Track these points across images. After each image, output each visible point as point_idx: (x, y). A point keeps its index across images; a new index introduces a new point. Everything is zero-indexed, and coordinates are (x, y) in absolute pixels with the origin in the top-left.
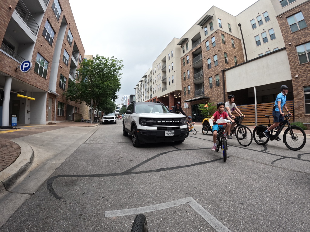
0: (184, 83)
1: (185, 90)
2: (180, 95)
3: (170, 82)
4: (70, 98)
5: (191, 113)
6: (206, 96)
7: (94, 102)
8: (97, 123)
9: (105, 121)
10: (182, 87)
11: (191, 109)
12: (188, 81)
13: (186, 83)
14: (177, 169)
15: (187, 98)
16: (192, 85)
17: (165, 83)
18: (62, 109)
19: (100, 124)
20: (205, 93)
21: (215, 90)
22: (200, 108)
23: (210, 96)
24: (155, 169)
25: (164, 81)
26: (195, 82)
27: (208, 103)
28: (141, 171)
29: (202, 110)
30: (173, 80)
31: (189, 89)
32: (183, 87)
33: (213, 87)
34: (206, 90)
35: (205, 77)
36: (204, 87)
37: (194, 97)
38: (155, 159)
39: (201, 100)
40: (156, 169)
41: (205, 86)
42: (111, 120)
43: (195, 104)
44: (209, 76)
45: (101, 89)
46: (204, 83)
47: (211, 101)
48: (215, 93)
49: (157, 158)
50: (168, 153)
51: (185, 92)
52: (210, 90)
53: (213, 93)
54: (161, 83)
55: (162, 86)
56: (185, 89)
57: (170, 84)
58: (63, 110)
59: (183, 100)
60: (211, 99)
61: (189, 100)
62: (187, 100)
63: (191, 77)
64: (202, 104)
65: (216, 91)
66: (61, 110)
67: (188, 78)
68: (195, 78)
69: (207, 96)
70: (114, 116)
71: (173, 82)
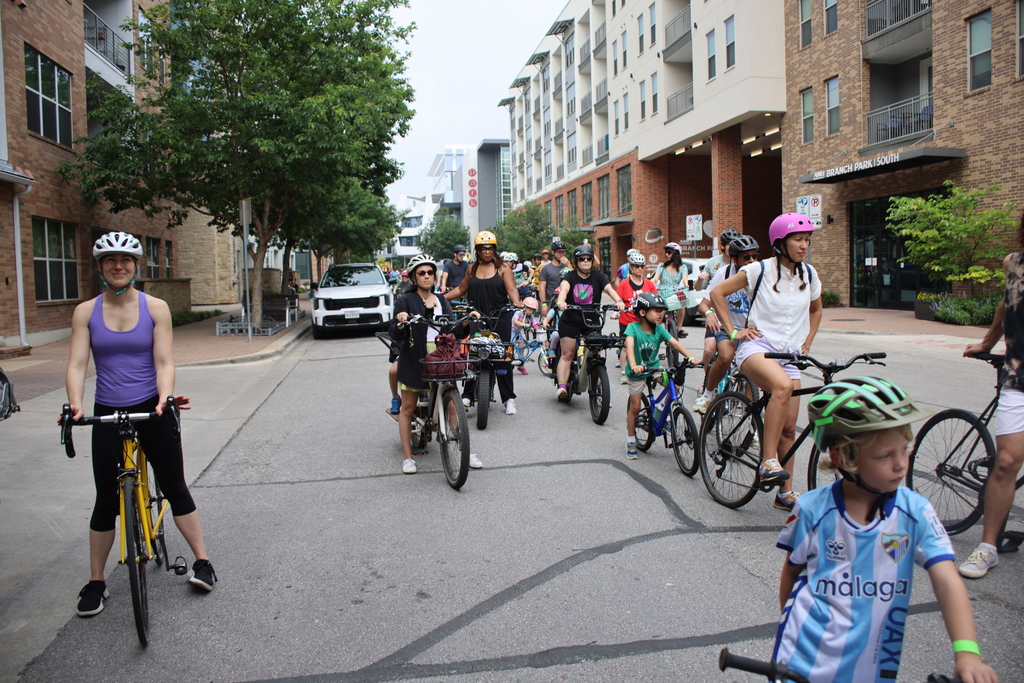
0: (800, 62)
1: (808, 110)
2: (777, 138)
3: (712, 61)
4: (111, 195)
5: (845, 252)
6: (940, 143)
7: (258, 211)
8: (281, 331)
9: (327, 319)
10: (788, 88)
11: (842, 227)
12: (826, 51)
13: (817, 64)
14: (635, 659)
15: (822, 155)
16: (853, 73)
17: (684, 68)
18: (64, 260)
19: (299, 337)
20: (935, 122)
21: (1006, 100)
22: (901, 221)
23: (970, 140)
24: (524, 653)
25: (676, 57)
26: (877, 51)
27: (955, 190)
28: (455, 659)
29: (909, 237)
30: (730, 48)
31: (834, 103)
32: (796, 90)
33: (994, 79)
34: (947, 102)
35: (944, 19)
36: (930, 88)
37: (862, 154)
38: (544, 588)
39: (908, 171)
40: (532, 648)
41: (935, 80)
42: (362, 310)
43: (871, 195)
44: (967, 11)
45: (291, 138)
46: (929, 54)
47: (976, 176)
48: (1006, 121)
49: (558, 580)
50: (623, 551)
51: (808, 121)
52: (971, 102)
53: (990, 125)
54: (660, 66)
55: (665, 85)
56: (809, 99)
57: (712, 73)
58: (71, 267)
59: (793, 173)
60: (975, 162)
61: (831, 173)
62: (819, 175)
63: (851, 23)
64: (912, 195)
65: (1014, 105)
66: (56, 266)
67: (832, 26)
68: (872, 25)
69: (951, 145)
70: (381, 290)
71: (730, 61)
